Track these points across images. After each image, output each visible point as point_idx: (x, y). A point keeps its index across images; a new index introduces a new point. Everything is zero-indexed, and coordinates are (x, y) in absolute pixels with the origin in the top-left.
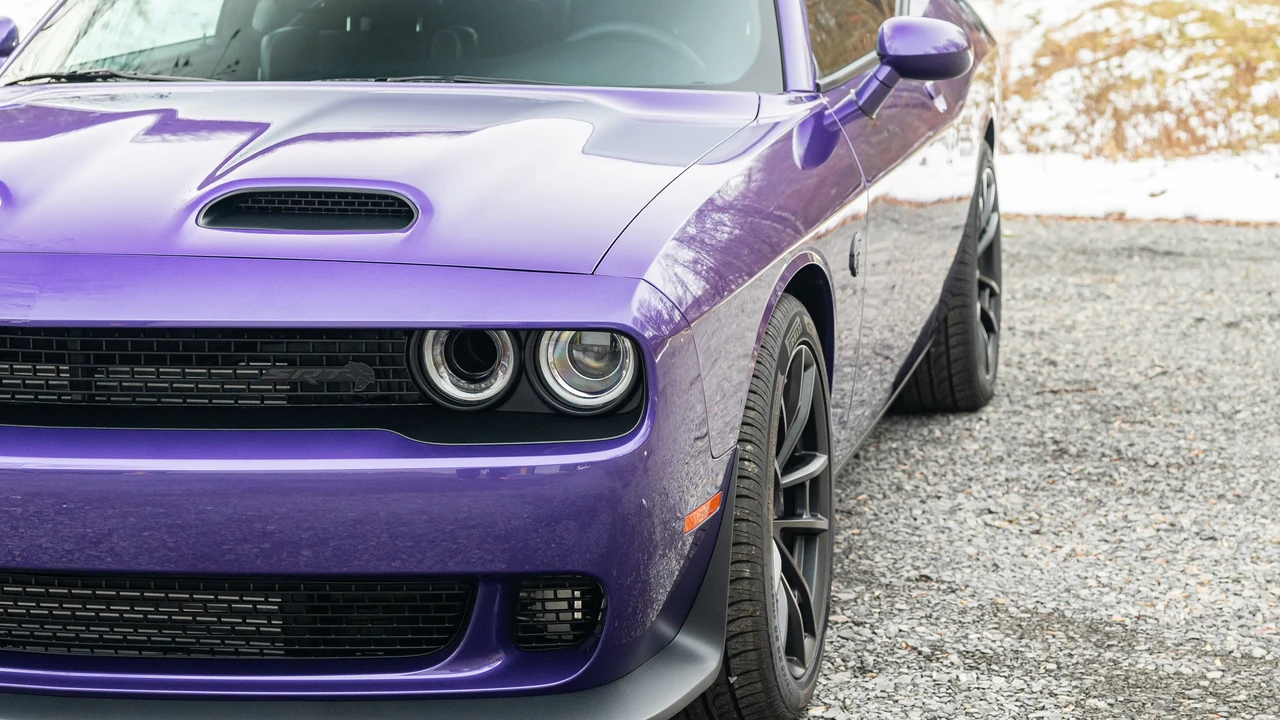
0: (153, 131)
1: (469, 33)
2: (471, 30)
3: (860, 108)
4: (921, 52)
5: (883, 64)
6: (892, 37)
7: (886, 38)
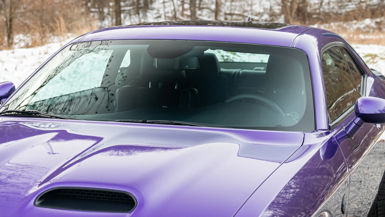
0: (55, 139)
1: (194, 91)
2: (196, 89)
3: (347, 135)
4: (373, 113)
5: (357, 117)
6: (361, 106)
7: (359, 105)
